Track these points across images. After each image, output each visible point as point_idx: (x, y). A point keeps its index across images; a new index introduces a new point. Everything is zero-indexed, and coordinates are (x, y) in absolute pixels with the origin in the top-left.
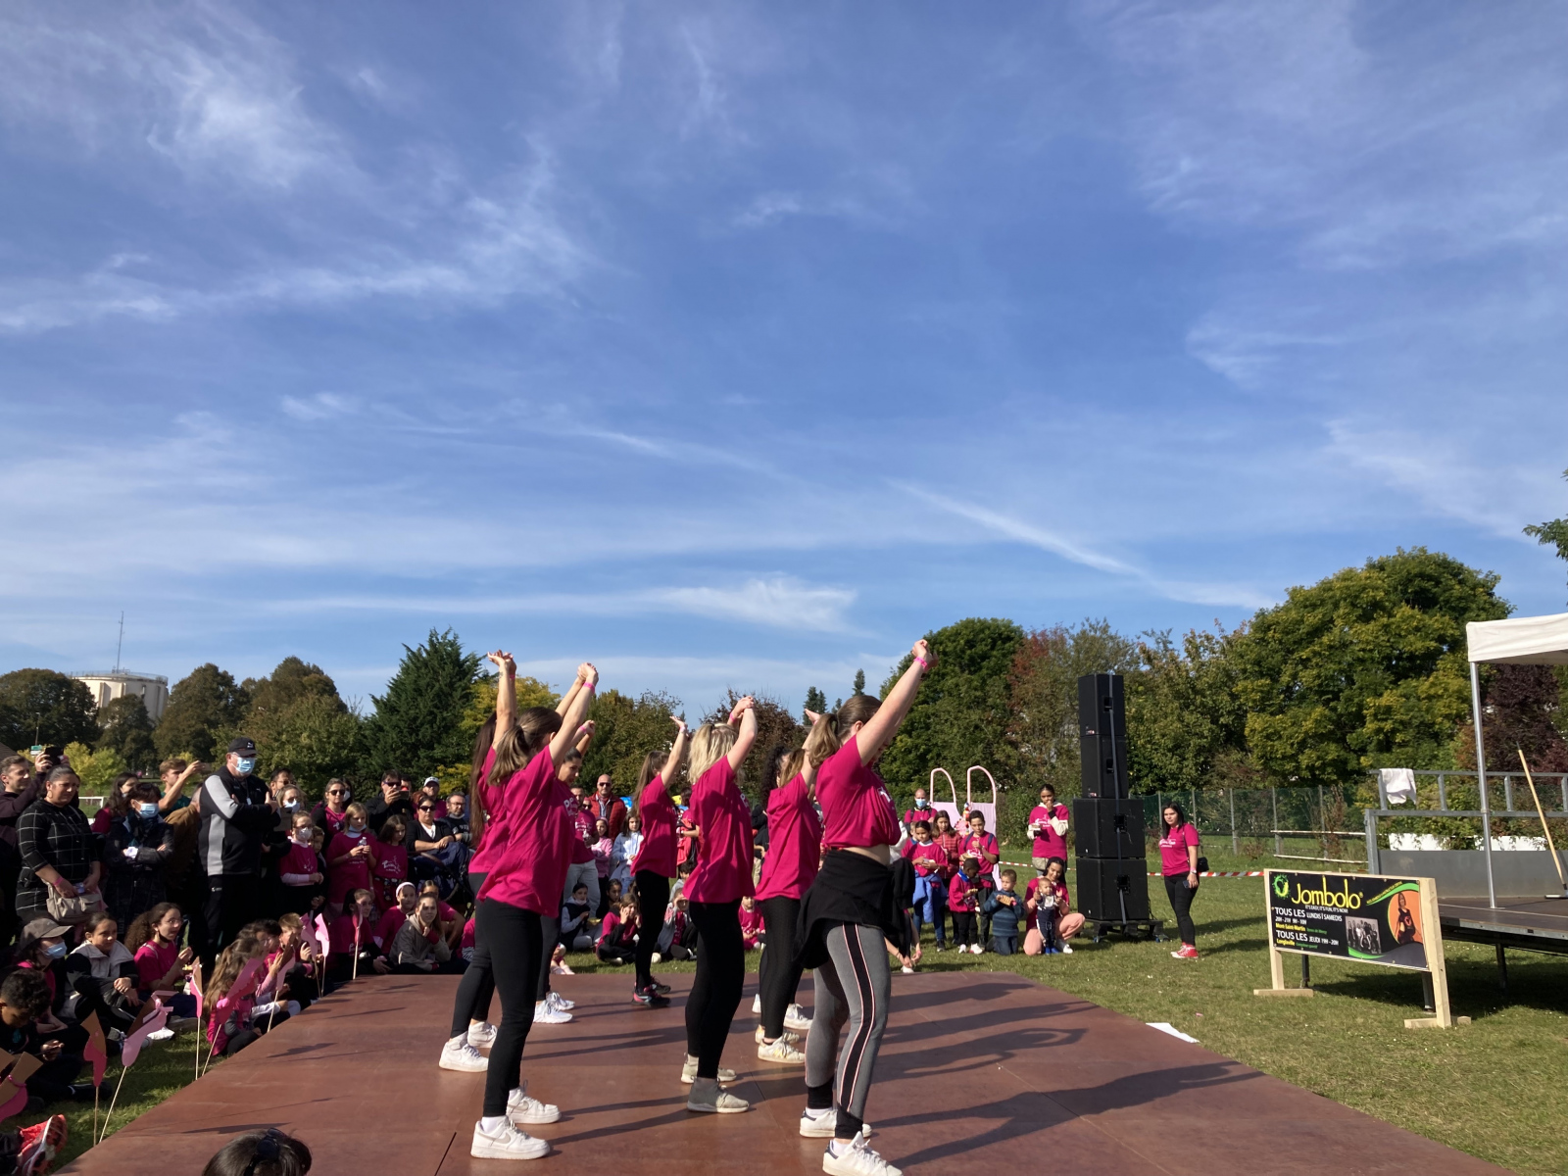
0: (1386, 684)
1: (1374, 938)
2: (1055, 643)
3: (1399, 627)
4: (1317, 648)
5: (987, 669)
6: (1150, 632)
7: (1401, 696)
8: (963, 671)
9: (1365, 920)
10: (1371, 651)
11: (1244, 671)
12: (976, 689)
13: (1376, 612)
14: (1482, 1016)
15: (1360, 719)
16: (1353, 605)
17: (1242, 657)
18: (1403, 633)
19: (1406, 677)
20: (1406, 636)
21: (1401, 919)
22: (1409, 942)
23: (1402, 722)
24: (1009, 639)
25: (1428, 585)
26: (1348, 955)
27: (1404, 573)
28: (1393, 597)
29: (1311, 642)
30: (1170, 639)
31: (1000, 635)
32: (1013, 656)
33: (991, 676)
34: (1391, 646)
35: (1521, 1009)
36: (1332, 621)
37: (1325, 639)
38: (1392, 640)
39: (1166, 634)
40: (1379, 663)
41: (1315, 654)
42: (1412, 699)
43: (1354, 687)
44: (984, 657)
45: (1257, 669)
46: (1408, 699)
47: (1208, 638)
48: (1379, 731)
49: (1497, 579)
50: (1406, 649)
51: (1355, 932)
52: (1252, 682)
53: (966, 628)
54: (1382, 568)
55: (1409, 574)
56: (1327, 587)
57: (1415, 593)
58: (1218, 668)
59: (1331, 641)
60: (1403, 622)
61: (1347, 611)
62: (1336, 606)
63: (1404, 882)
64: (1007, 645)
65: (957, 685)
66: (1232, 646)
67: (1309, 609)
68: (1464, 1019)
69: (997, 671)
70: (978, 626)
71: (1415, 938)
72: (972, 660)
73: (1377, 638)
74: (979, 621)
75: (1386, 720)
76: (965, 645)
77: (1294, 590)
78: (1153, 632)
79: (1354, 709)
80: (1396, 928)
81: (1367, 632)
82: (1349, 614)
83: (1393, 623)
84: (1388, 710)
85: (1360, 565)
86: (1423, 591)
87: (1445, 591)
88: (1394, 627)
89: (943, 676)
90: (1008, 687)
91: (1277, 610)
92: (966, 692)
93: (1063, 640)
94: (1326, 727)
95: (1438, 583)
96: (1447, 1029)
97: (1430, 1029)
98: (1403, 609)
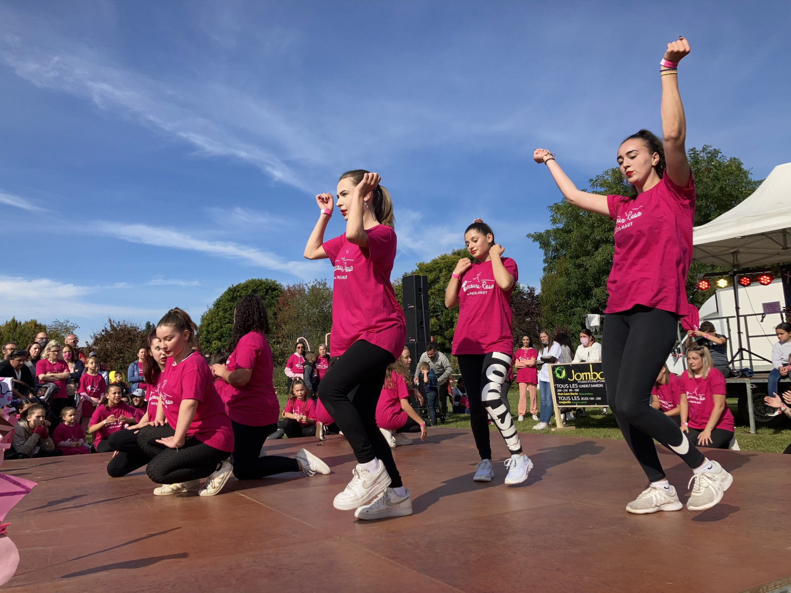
2: (299, 291)
31: (270, 287)
32: (277, 298)
36: (439, 278)
37: (437, 286)
53: (252, 283)
56: (435, 262)
62: (441, 271)
64: (274, 293)
67: (429, 272)
70: (258, 283)
74: (259, 280)
77: (420, 264)
91: (413, 273)
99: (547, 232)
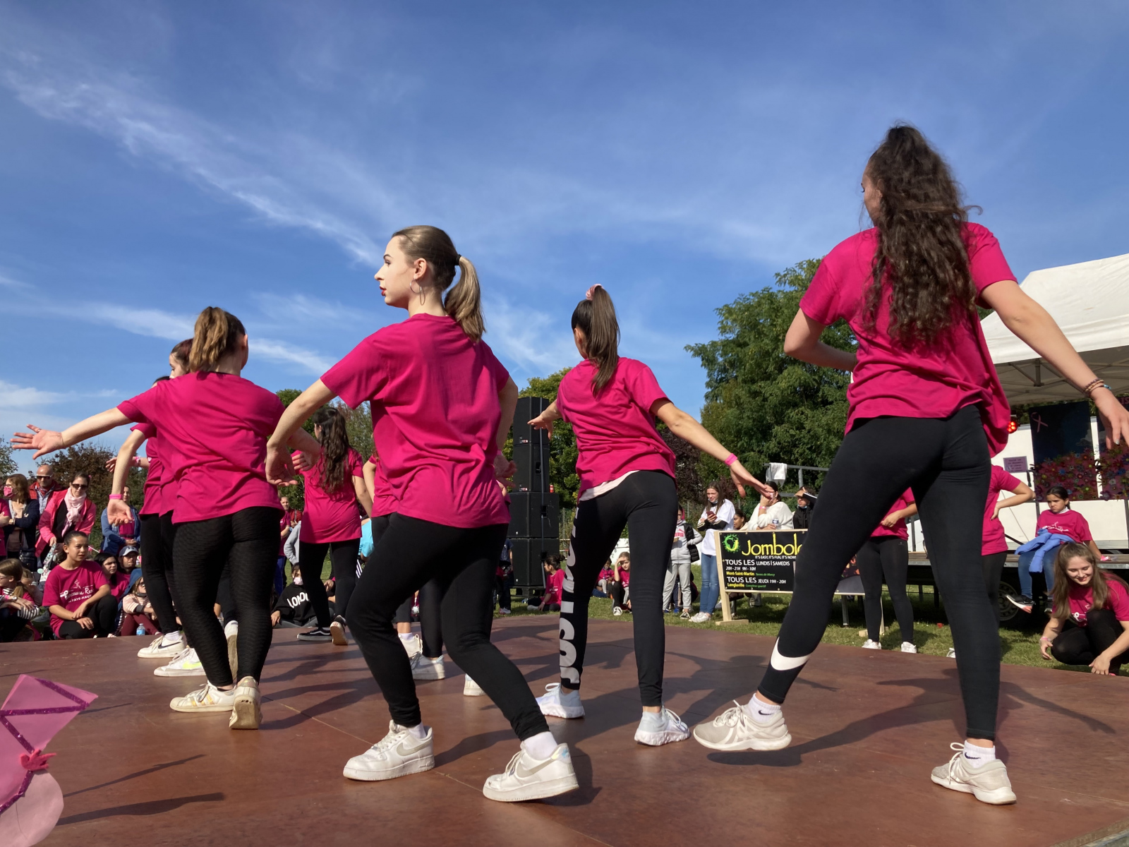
71: (857, 572)
99: (714, 344)
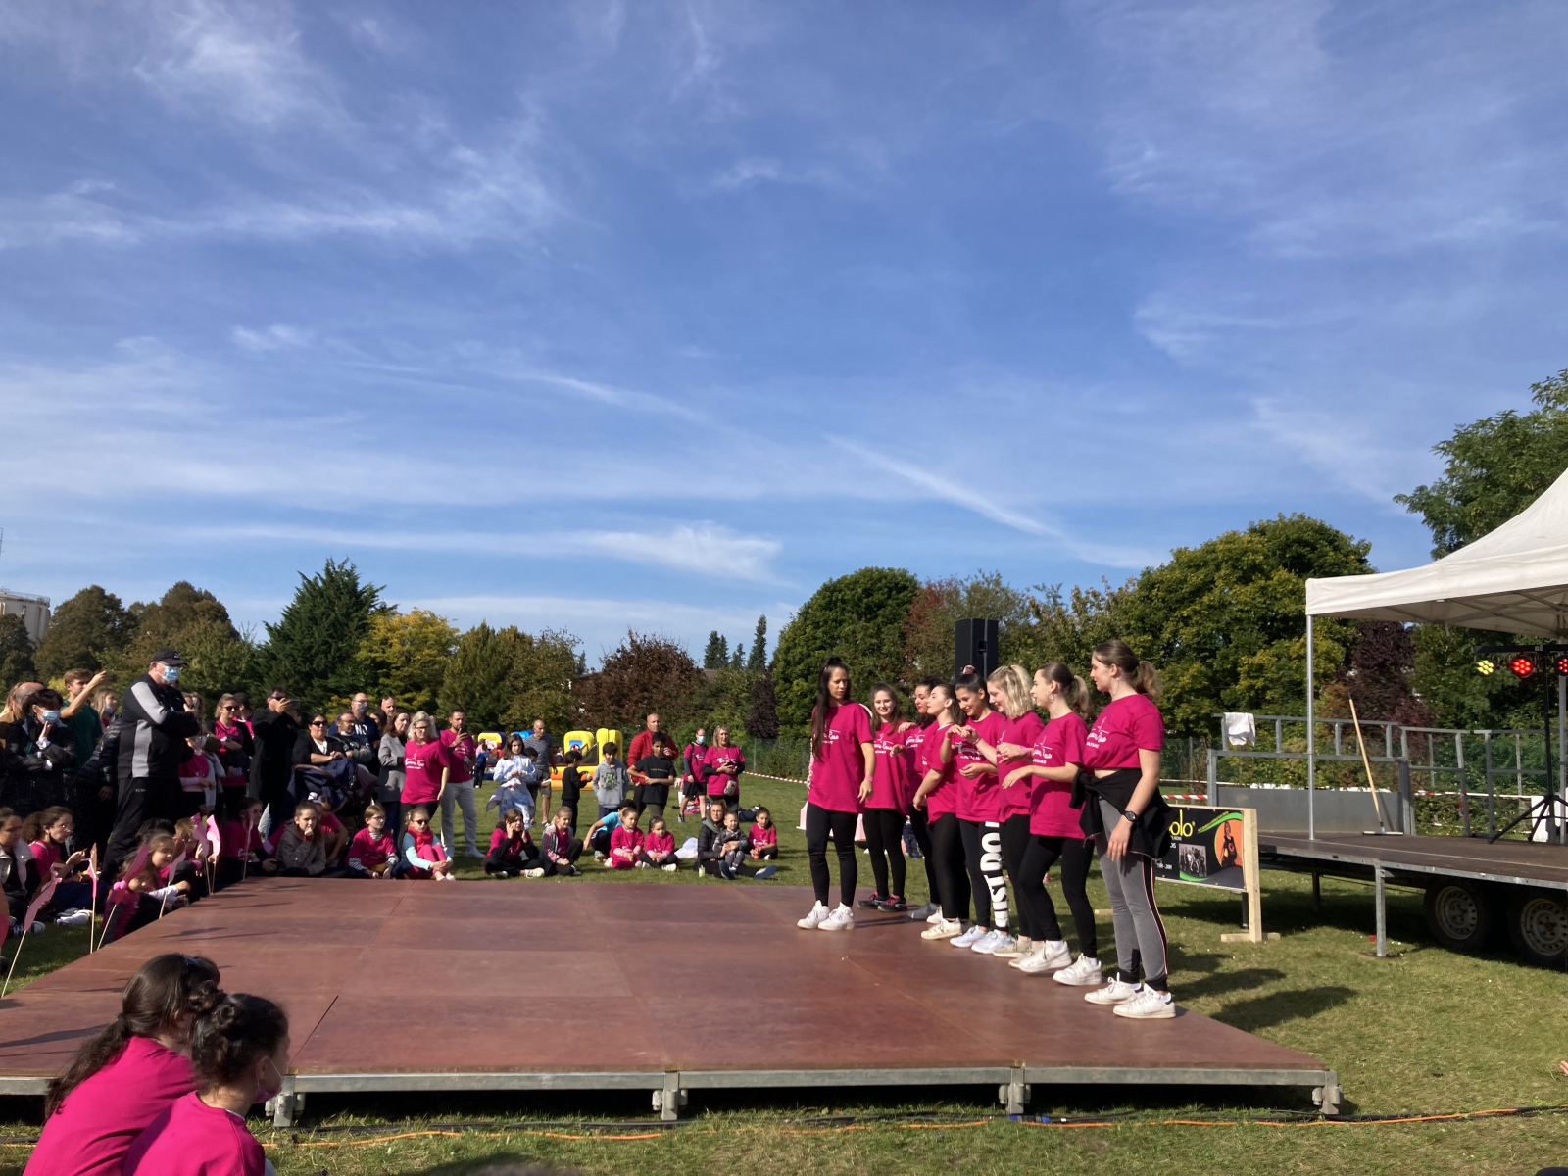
0: (1260, 643)
1: (1202, 863)
2: (949, 594)
3: (1275, 589)
4: (1197, 607)
5: (883, 617)
6: (1041, 587)
7: (1273, 655)
8: (860, 619)
9: (1195, 847)
10: (1248, 611)
11: (1128, 627)
12: (872, 637)
13: (1254, 574)
14: (1291, 933)
15: (1235, 678)
16: (1234, 567)
17: (1126, 613)
18: (1278, 596)
19: (1279, 638)
20: (1280, 599)
21: (1226, 846)
22: (1230, 868)
23: (1272, 681)
24: (905, 588)
25: (1305, 550)
26: (1179, 878)
27: (1283, 538)
28: (1272, 561)
29: (1192, 602)
30: (1060, 593)
31: (897, 584)
32: (909, 606)
33: (885, 624)
34: (1267, 608)
35: (1327, 929)
36: (1213, 582)
37: (1206, 599)
38: (1268, 602)
39: (1056, 589)
40: (1254, 623)
41: (1196, 612)
42: (1283, 659)
43: (1230, 645)
44: (881, 605)
45: (1140, 625)
46: (1279, 659)
47: (1095, 595)
48: (1251, 687)
49: (1367, 548)
50: (1280, 611)
51: (1187, 857)
52: (1135, 638)
53: (865, 577)
54: (1263, 532)
55: (1287, 538)
56: (1210, 549)
57: (1293, 557)
58: (1103, 624)
59: (1211, 601)
60: (1279, 585)
61: (1227, 572)
62: (1218, 568)
63: (1230, 812)
64: (901, 595)
65: (853, 632)
66: (1117, 603)
67: (1192, 569)
68: (1274, 936)
69: (892, 620)
70: (876, 576)
71: (1237, 862)
72: (869, 607)
73: (1254, 599)
74: (877, 570)
75: (1258, 678)
76: (863, 593)
77: (1179, 551)
78: (1044, 587)
79: (1229, 667)
80: (1221, 853)
81: (1246, 593)
82: (1229, 575)
83: (1270, 586)
84: (1261, 668)
85: (1242, 529)
86: (1301, 556)
87: (1319, 557)
88: (1270, 589)
89: (841, 623)
90: (903, 636)
91: (1162, 569)
92: (862, 639)
93: (958, 594)
94: (1201, 683)
95: (1314, 549)
96: (1258, 943)
97: (1242, 943)
98: (1280, 573)
